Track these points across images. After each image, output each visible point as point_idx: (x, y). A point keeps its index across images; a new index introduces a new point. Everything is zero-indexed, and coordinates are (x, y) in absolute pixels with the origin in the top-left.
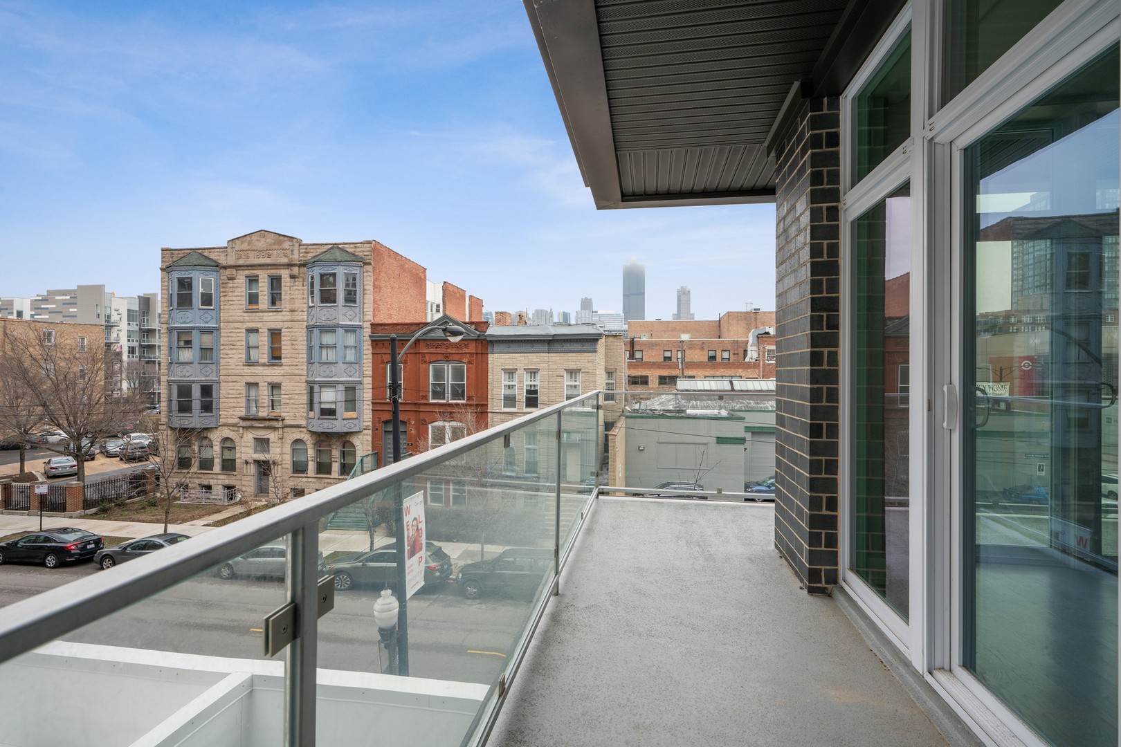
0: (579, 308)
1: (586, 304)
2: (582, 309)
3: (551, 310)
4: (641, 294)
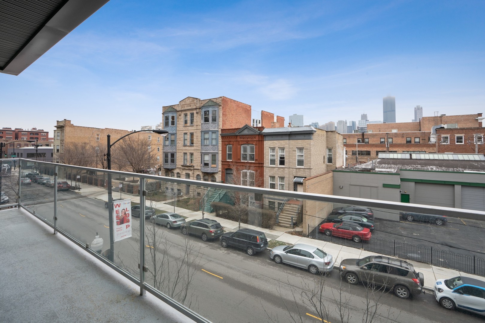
0: (360, 119)
1: (364, 117)
2: (361, 119)
3: (346, 120)
4: (393, 111)
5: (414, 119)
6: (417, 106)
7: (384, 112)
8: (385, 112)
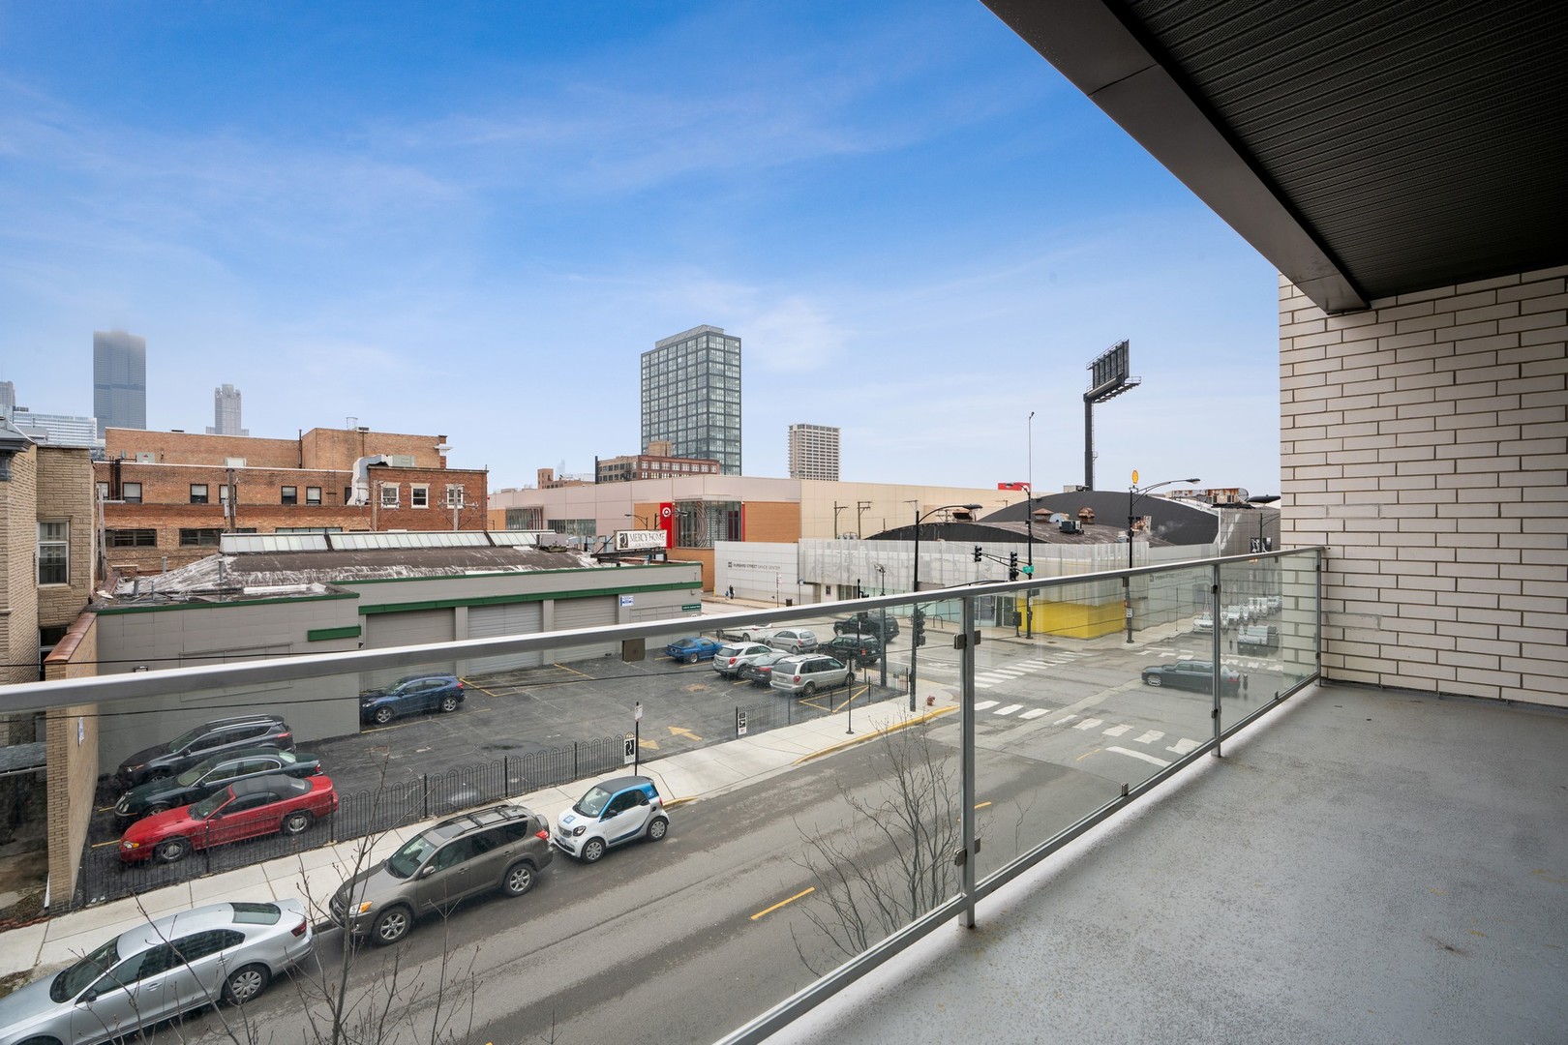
4: (136, 387)
5: (213, 426)
6: (223, 385)
7: (96, 386)
8: (99, 387)
